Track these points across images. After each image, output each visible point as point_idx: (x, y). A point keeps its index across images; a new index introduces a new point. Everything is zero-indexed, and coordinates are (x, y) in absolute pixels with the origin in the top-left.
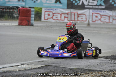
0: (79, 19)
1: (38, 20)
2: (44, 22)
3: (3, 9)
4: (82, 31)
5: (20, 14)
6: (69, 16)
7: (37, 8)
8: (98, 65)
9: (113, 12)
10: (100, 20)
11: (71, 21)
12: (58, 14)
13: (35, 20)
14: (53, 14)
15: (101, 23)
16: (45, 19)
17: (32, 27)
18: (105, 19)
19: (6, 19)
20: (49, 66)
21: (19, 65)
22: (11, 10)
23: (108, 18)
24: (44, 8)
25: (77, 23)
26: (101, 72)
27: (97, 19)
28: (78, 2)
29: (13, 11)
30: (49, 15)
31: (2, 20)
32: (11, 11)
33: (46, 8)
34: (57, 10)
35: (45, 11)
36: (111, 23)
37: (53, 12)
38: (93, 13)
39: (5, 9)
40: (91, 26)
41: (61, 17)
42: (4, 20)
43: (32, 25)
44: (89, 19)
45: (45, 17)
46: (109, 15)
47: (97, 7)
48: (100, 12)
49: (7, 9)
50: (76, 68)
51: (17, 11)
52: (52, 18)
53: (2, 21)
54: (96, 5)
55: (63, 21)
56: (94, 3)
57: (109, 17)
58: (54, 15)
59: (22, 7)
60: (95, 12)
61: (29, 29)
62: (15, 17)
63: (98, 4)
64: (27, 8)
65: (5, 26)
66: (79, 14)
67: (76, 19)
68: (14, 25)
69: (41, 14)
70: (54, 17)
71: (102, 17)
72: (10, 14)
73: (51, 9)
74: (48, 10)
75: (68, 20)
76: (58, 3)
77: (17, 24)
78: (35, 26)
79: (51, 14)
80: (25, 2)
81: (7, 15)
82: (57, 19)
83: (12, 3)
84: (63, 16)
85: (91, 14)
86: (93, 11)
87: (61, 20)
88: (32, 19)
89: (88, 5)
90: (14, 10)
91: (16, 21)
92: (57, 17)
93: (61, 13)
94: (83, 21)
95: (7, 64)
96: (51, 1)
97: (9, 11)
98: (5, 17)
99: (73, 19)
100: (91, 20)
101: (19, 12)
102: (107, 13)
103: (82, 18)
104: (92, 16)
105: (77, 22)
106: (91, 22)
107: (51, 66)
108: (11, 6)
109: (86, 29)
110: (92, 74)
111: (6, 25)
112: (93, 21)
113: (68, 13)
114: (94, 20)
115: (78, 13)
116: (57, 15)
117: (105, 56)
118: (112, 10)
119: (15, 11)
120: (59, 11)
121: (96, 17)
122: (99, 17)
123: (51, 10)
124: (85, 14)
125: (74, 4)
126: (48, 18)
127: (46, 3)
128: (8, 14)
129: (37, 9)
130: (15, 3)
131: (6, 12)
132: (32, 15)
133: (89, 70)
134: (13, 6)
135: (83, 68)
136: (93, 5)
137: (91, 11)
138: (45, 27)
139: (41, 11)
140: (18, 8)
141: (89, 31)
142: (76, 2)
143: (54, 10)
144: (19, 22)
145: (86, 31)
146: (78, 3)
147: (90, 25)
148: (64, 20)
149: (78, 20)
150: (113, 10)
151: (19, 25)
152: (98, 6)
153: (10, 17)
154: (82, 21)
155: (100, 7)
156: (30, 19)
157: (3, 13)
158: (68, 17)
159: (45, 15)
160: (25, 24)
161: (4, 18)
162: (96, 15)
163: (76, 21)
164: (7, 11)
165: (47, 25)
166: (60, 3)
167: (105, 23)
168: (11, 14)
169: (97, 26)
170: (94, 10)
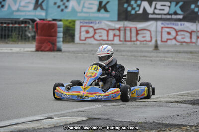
0: (140, 37)
1: (69, 42)
2: (80, 43)
3: (9, 24)
4: (144, 58)
5: (39, 31)
6: (122, 33)
7: (67, 20)
8: (178, 115)
9: (197, 25)
10: (175, 38)
11: (126, 41)
12: (102, 31)
13: (63, 41)
14: (95, 30)
15: (178, 44)
16: (80, 40)
17: (59, 53)
18: (183, 36)
19: (13, 41)
20: (95, 118)
21: (43, 118)
22: (23, 25)
23: (188, 35)
24: (78, 20)
25: (137, 44)
26: (185, 128)
27: (170, 37)
28: (137, 9)
29: (25, 27)
30: (87, 32)
31: (7, 43)
32: (22, 27)
33: (81, 21)
34: (101, 23)
35: (81, 26)
36: (193, 44)
37: (95, 28)
38: (162, 28)
39: (12, 24)
40: (161, 49)
41: (108, 36)
42: (11, 42)
43: (59, 50)
44: (156, 37)
45: (80, 36)
46: (190, 31)
47: (169, 17)
48: (175, 25)
49: (16, 23)
50: (141, 121)
51: (33, 27)
52: (93, 37)
53: (7, 45)
54: (168, 14)
55: (113, 42)
56: (163, 10)
57: (191, 33)
58: (97, 31)
59: (40, 20)
60: (166, 26)
61: (54, 57)
62: (29, 38)
63: (171, 12)
64: (50, 21)
65: (13, 53)
66: (138, 29)
67: (134, 39)
68: (28, 51)
69: (74, 30)
70: (96, 36)
71: (179, 33)
72: (21, 33)
73: (90, 21)
74: (86, 23)
75: (120, 41)
76: (103, 11)
77: (34, 49)
78: (65, 52)
79: (91, 30)
80: (46, 11)
81: (16, 34)
82: (101, 38)
83: (23, 14)
84: (111, 33)
85: (159, 29)
86: (162, 24)
87: (108, 40)
88: (58, 39)
89: (154, 13)
90: (28, 25)
91: (32, 43)
92: (101, 36)
93: (107, 29)
94: (146, 41)
95: (23, 117)
96: (91, 8)
97: (19, 28)
98: (12, 38)
99: (128, 38)
100: (159, 39)
101: (37, 29)
102: (187, 27)
103: (144, 37)
104: (162, 32)
105: (135, 43)
106: (159, 42)
107: (99, 119)
108: (22, 19)
109: (153, 54)
110: (170, 130)
111: (14, 51)
112: (164, 42)
113: (120, 28)
114: (164, 39)
115: (136, 28)
116: (101, 33)
117: (188, 101)
118: (195, 22)
119: (29, 27)
120: (105, 24)
121: (169, 33)
122: (173, 33)
123: (91, 23)
124: (148, 29)
125: (130, 12)
126: (86, 38)
127: (82, 12)
128: (18, 33)
129: (67, 23)
130: (28, 14)
131: (14, 29)
132: (59, 33)
133: (163, 124)
134: (24, 19)
135: (154, 122)
136: (162, 14)
137: (159, 23)
138: (82, 53)
139: (74, 25)
140: (33, 21)
141: (158, 58)
142: (134, 9)
143: (95, 24)
144: (36, 46)
145: (151, 58)
146: (136, 12)
147: (159, 48)
148: (113, 40)
149: (137, 40)
150: (197, 22)
151: (37, 50)
152: (171, 15)
153: (20, 38)
154: (143, 41)
155: (174, 17)
156: (56, 39)
157: (9, 30)
158: (119, 36)
159: (80, 33)
160: (47, 49)
161: (10, 39)
162: (168, 30)
163: (134, 41)
164: (16, 27)
165: (85, 49)
166: (106, 11)
167: (184, 44)
168: (22, 31)
169: (170, 49)
170: (163, 22)
